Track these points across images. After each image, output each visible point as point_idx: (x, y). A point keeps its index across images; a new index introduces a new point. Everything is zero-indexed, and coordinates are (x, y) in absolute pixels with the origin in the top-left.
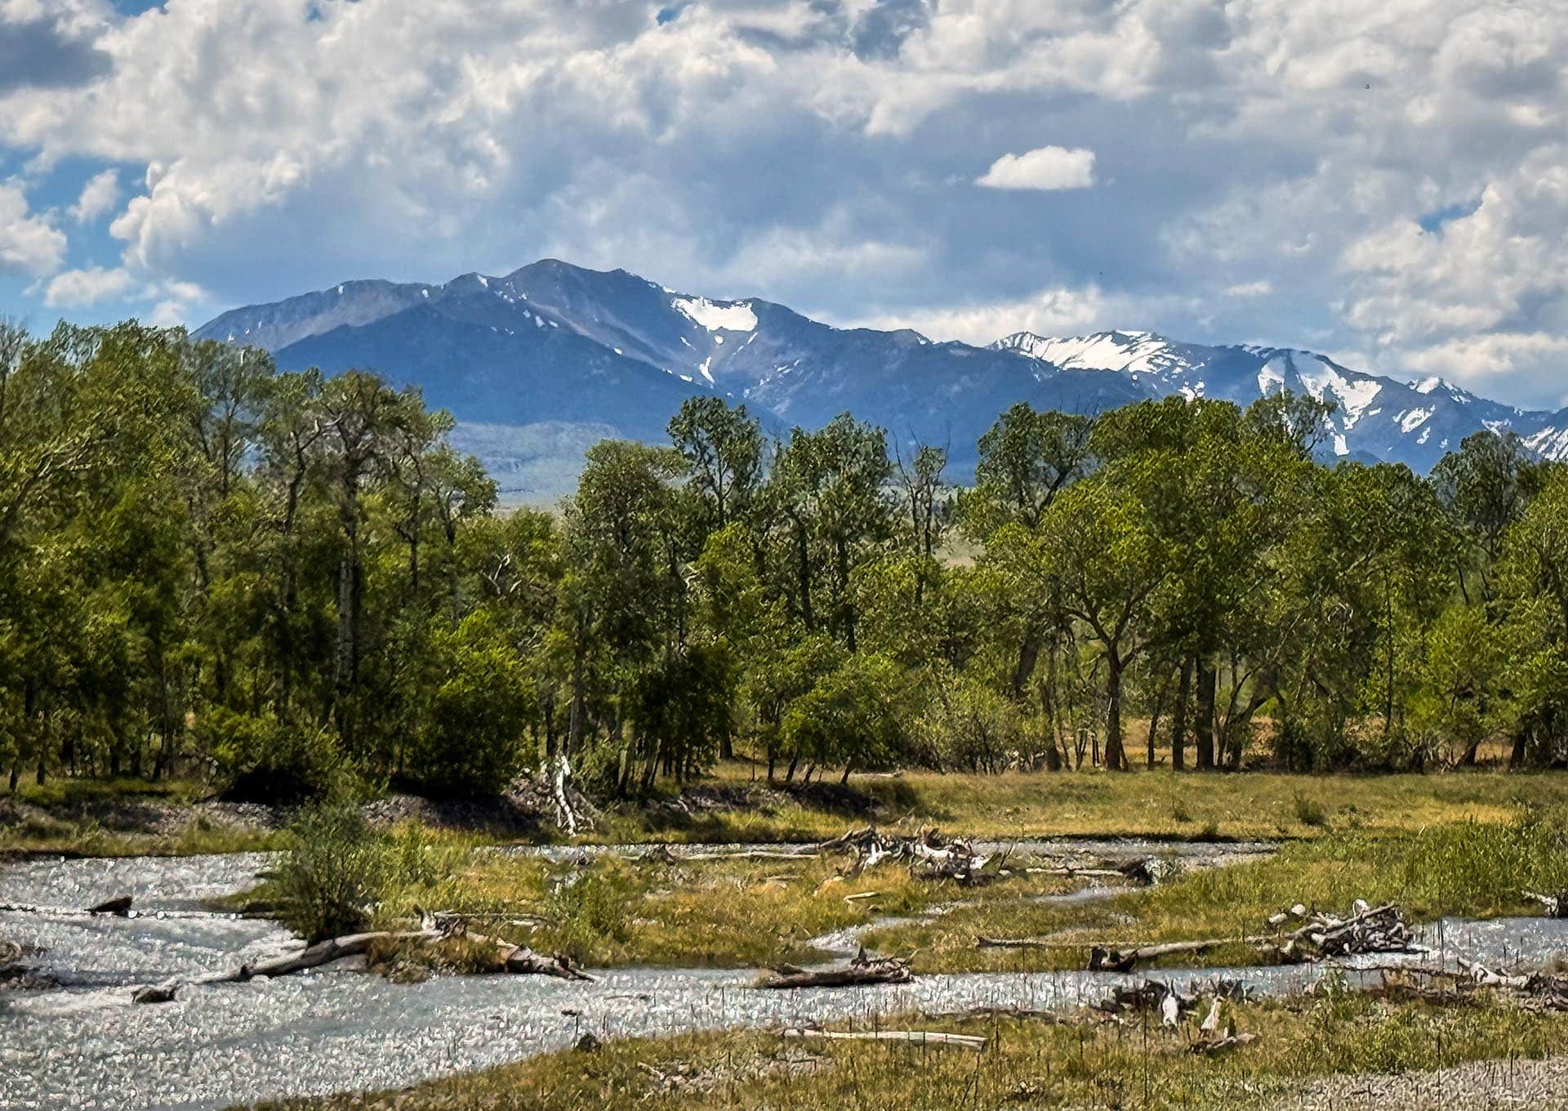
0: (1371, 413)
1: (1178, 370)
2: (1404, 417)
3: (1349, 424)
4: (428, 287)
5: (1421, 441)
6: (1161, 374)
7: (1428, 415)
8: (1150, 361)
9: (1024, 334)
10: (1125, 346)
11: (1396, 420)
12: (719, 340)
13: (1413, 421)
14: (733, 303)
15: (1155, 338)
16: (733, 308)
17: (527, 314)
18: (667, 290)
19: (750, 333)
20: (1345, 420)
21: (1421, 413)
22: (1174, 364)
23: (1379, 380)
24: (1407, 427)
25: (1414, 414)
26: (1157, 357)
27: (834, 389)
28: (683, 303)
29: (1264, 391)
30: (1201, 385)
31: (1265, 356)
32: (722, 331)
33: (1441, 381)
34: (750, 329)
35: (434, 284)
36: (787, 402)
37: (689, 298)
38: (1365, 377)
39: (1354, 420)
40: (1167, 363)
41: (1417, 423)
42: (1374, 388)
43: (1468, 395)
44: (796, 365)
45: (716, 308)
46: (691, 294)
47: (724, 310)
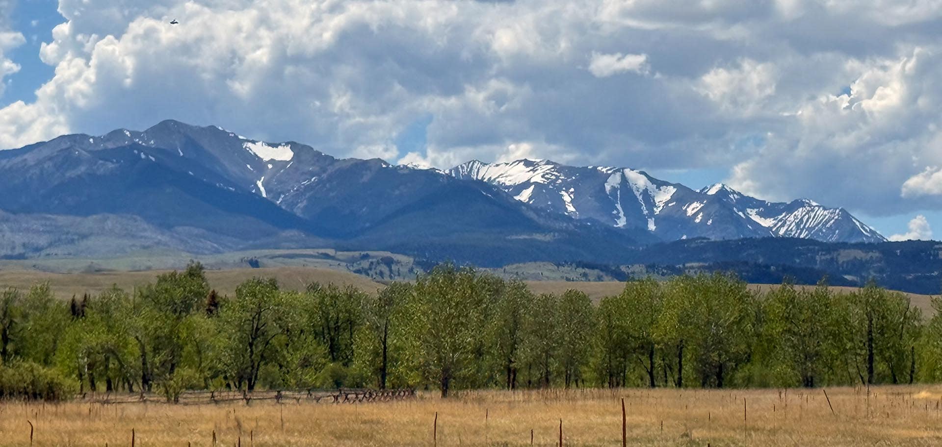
0: (670, 205)
1: (560, 181)
2: (688, 207)
3: (657, 211)
4: (95, 137)
5: (697, 221)
6: (549, 184)
7: (702, 205)
8: (543, 176)
9: (474, 162)
10: (531, 168)
11: (684, 208)
12: (270, 166)
13: (693, 209)
14: (280, 144)
15: (548, 163)
16: (279, 147)
17: (136, 152)
18: (240, 137)
19: (287, 162)
20: (655, 209)
21: (698, 205)
22: (557, 178)
23: (675, 186)
24: (690, 212)
25: (695, 205)
26: (547, 174)
27: (331, 194)
28: (250, 145)
29: (608, 193)
30: (572, 190)
31: (609, 172)
32: (272, 161)
33: (723, 185)
34: (288, 159)
36: (305, 203)
37: (254, 142)
38: (667, 184)
39: (660, 209)
40: (553, 177)
41: (695, 210)
42: (672, 190)
43: (739, 194)
44: (313, 180)
45: (270, 148)
46: (254, 139)
47: (275, 149)
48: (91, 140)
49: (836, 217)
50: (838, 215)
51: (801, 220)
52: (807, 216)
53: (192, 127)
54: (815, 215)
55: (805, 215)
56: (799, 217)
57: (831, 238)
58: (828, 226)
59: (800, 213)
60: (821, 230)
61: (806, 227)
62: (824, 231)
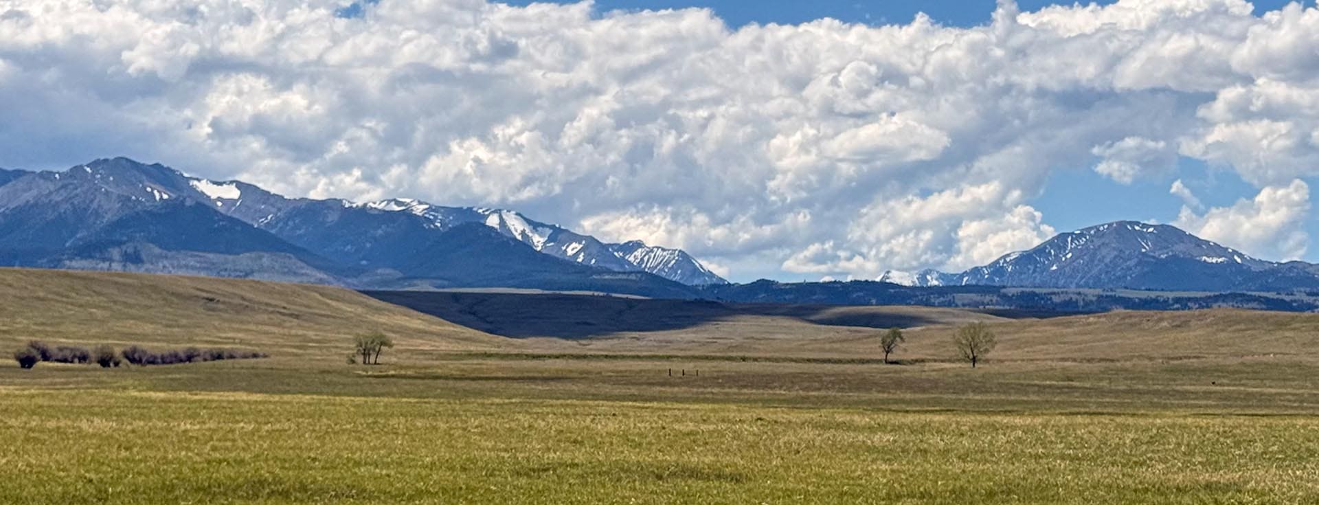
2: (567, 247)
3: (538, 251)
4: (58, 173)
5: (580, 260)
7: (581, 246)
11: (564, 248)
12: (219, 204)
13: (573, 249)
14: (225, 183)
16: (225, 186)
18: (186, 175)
19: (238, 200)
21: (577, 246)
24: (570, 252)
25: (574, 245)
28: (195, 183)
31: (487, 213)
32: (219, 199)
34: (236, 198)
35: (61, 171)
37: (199, 180)
38: (543, 225)
39: (540, 249)
41: (576, 251)
44: (269, 217)
45: (215, 186)
46: (200, 177)
47: (220, 187)
48: (57, 176)
49: (677, 258)
50: (678, 255)
51: (642, 259)
52: (647, 257)
53: (139, 163)
54: (655, 256)
55: (645, 256)
56: (640, 258)
57: (674, 277)
58: (670, 265)
59: (639, 254)
60: (663, 270)
61: (648, 266)
62: (666, 270)
